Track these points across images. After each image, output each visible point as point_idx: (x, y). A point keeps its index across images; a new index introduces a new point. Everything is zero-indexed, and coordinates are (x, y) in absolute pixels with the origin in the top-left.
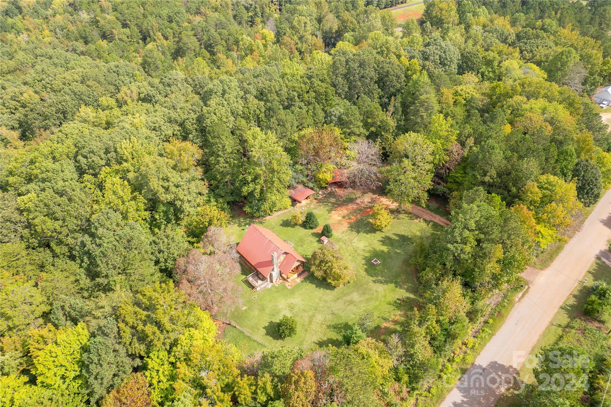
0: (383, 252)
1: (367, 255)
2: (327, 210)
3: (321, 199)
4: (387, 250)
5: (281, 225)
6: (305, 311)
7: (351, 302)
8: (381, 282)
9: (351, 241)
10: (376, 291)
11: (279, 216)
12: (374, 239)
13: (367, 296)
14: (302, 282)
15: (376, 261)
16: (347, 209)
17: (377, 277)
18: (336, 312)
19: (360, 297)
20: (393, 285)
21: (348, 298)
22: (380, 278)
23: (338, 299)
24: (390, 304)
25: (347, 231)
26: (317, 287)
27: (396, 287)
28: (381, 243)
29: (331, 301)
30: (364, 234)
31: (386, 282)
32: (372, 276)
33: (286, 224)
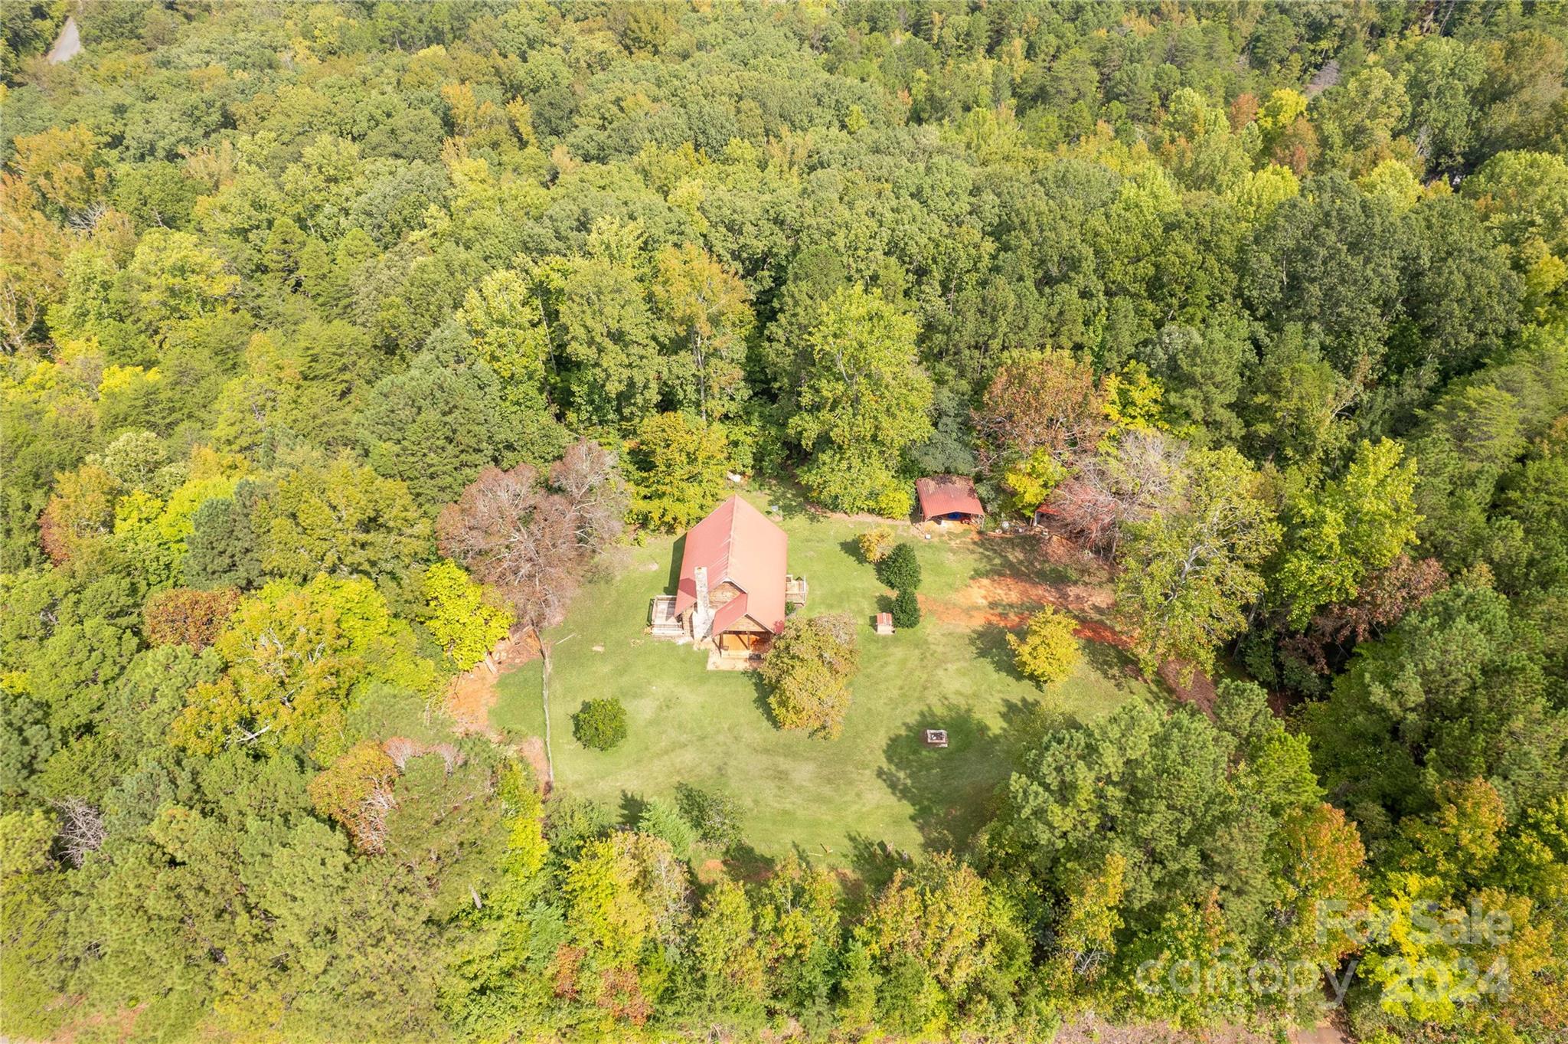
0: (983, 729)
1: (939, 711)
2: (975, 570)
3: (991, 540)
4: (998, 732)
5: (842, 544)
6: (680, 726)
7: (781, 776)
8: (893, 786)
9: (942, 662)
10: (858, 795)
11: (860, 523)
12: (1000, 691)
13: (827, 791)
14: (745, 673)
15: (939, 736)
16: (1024, 593)
17: (898, 767)
18: (730, 771)
19: (811, 780)
20: (910, 810)
21: (784, 764)
22: (901, 775)
23: (767, 751)
24: (852, 839)
25: (962, 636)
26: (755, 701)
27: (913, 818)
28: (1004, 709)
29: (748, 746)
30: (990, 668)
31: (905, 793)
32: (890, 760)
33: (854, 549)
